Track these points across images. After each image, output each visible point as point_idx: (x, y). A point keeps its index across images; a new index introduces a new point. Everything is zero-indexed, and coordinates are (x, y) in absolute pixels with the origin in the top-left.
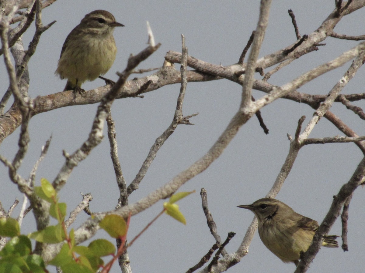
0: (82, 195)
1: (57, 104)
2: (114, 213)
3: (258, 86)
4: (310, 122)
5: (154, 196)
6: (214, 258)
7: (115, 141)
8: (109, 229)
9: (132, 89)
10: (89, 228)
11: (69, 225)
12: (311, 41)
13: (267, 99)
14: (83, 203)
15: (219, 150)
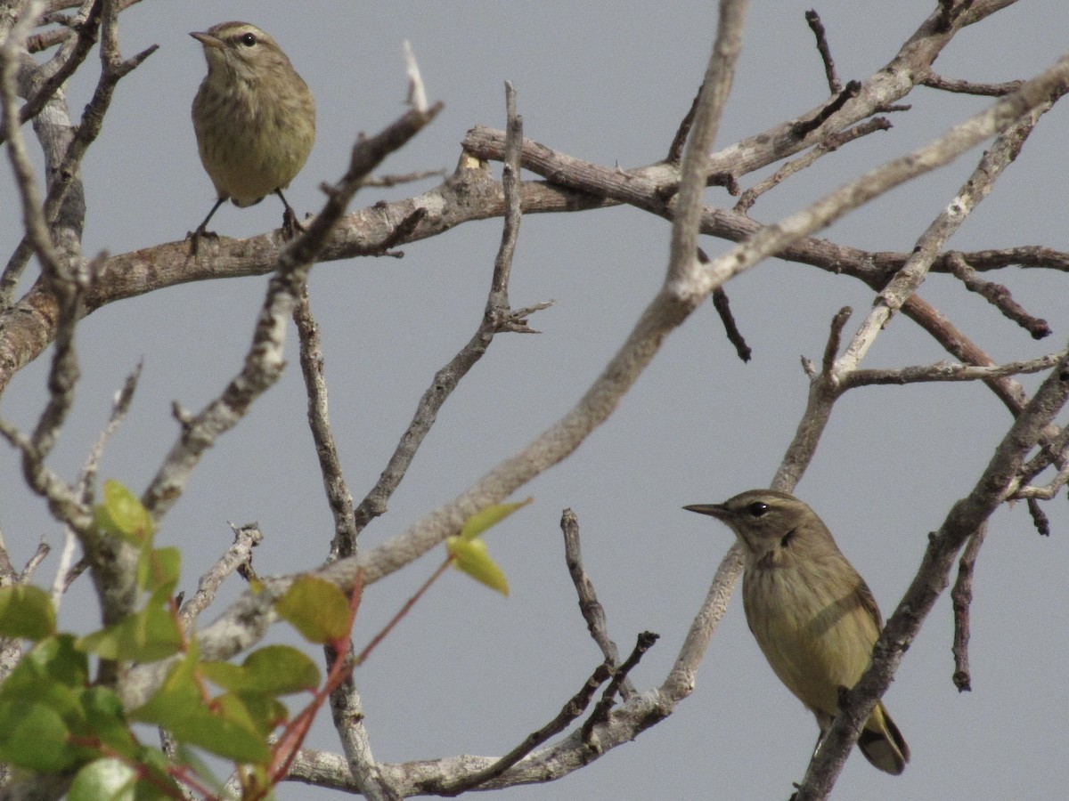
0: (233, 528)
1: (163, 274)
2: (318, 576)
3: (722, 226)
4: (865, 325)
5: (428, 530)
6: (599, 705)
7: (321, 380)
8: (302, 619)
9: (369, 233)
10: (248, 618)
11: (198, 613)
12: (869, 99)
13: (741, 258)
14: (236, 552)
15: (607, 400)
